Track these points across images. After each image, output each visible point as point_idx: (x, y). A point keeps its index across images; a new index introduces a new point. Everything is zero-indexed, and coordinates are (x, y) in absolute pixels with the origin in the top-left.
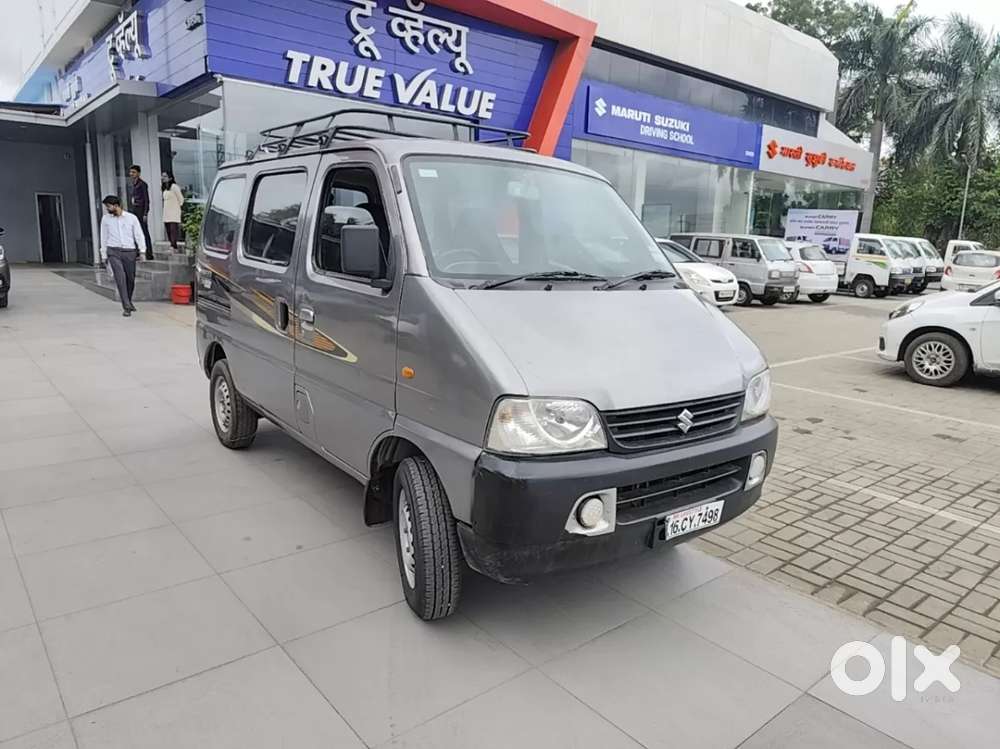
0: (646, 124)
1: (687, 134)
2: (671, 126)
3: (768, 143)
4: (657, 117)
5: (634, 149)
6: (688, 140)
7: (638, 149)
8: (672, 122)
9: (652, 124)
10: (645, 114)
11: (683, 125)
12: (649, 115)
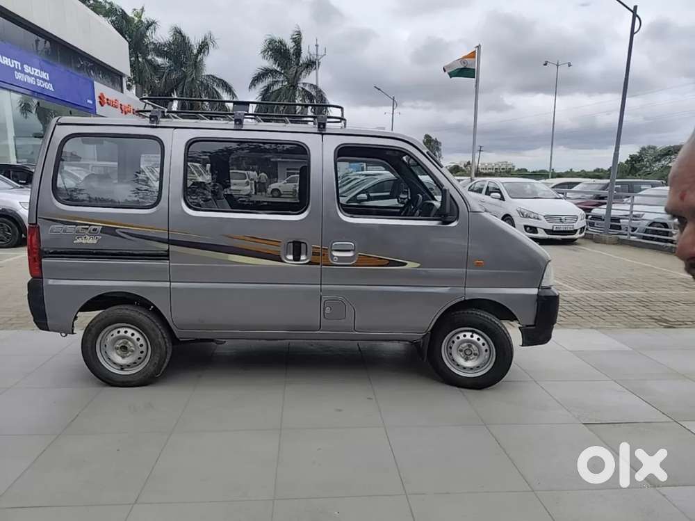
0: (18, 70)
1: (48, 82)
2: (36, 74)
3: (99, 95)
4: (25, 66)
5: (10, 90)
6: (49, 87)
7: (14, 91)
8: (36, 72)
9: (22, 71)
10: (16, 63)
11: (44, 75)
12: (19, 64)
